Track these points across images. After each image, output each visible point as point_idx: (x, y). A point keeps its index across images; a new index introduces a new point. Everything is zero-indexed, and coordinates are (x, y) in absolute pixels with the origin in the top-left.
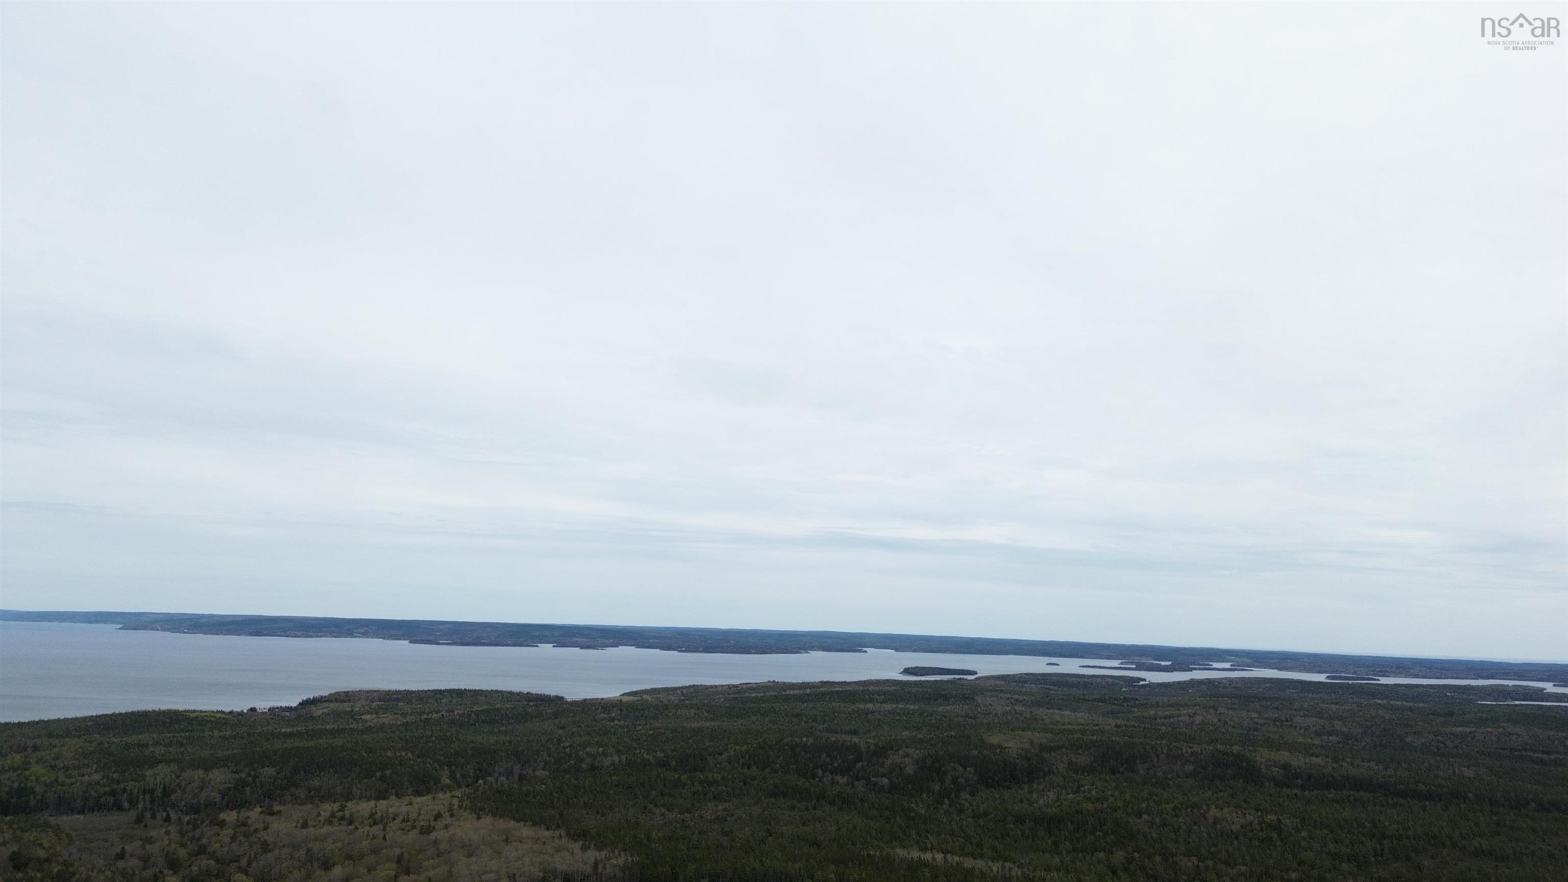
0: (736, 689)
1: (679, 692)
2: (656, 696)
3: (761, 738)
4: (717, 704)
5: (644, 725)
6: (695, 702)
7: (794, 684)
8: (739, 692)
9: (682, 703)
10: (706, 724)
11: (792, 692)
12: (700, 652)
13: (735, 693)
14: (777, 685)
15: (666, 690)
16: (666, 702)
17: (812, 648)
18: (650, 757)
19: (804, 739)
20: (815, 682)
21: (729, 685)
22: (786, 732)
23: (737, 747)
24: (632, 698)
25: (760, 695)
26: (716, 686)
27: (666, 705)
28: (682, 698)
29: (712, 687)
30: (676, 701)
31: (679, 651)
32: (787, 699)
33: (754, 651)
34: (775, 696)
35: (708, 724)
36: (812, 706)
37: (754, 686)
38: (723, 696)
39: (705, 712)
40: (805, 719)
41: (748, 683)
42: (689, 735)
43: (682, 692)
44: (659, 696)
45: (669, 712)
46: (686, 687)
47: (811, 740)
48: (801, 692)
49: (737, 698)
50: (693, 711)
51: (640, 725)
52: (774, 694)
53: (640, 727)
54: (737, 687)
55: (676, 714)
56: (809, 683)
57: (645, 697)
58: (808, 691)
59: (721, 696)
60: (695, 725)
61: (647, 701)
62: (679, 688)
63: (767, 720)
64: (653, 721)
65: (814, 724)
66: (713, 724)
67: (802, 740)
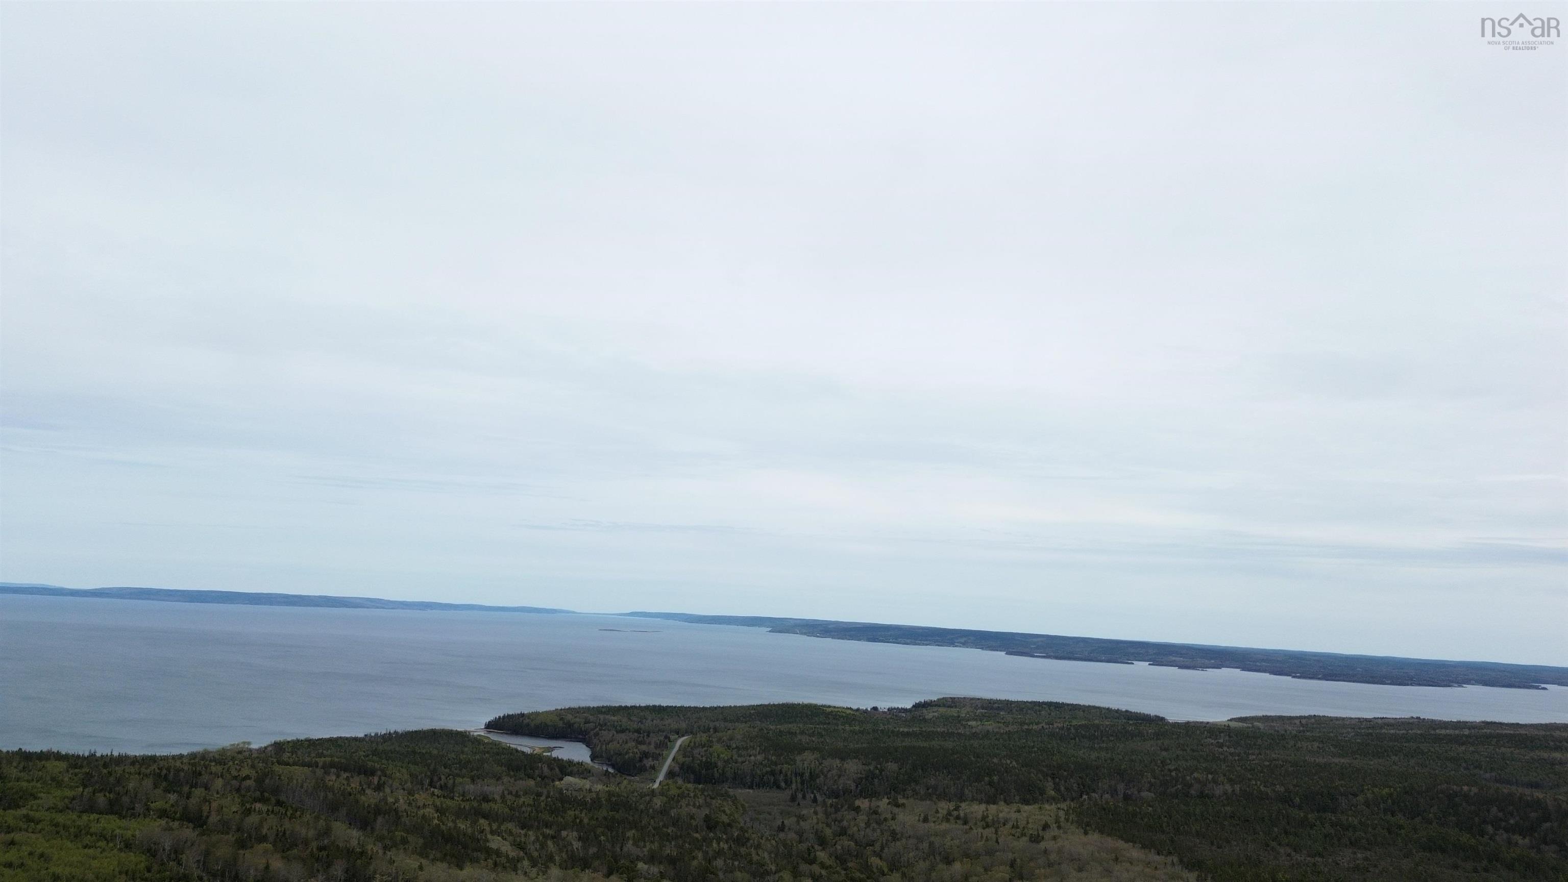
2: (1269, 724)
5: (1258, 755)
6: (1318, 735)
8: (1373, 727)
11: (1443, 732)
12: (1319, 679)
13: (1368, 728)
15: (1281, 718)
16: (1283, 732)
17: (1468, 682)
19: (1465, 788)
20: (1476, 722)
21: (1359, 719)
24: (1241, 724)
25: (1402, 732)
28: (1301, 729)
29: (1337, 719)
30: (1295, 732)
31: (1294, 677)
32: (1438, 739)
33: (1389, 682)
34: (1421, 735)
35: (1336, 760)
37: (1393, 721)
38: (1353, 730)
39: (1330, 747)
40: (1464, 765)
42: (1313, 771)
43: (1300, 722)
44: (1272, 724)
45: (1287, 743)
46: (1305, 717)
47: (1475, 790)
48: (1457, 732)
49: (1371, 734)
50: (1316, 744)
51: (1253, 754)
52: (1419, 732)
53: (1254, 757)
54: (1371, 721)
56: (1467, 722)
57: (1256, 724)
58: (1467, 732)
59: (1350, 730)
62: (1297, 718)
63: (1412, 762)
64: (1268, 752)
65: (1477, 771)
66: (1342, 761)
67: (1462, 789)
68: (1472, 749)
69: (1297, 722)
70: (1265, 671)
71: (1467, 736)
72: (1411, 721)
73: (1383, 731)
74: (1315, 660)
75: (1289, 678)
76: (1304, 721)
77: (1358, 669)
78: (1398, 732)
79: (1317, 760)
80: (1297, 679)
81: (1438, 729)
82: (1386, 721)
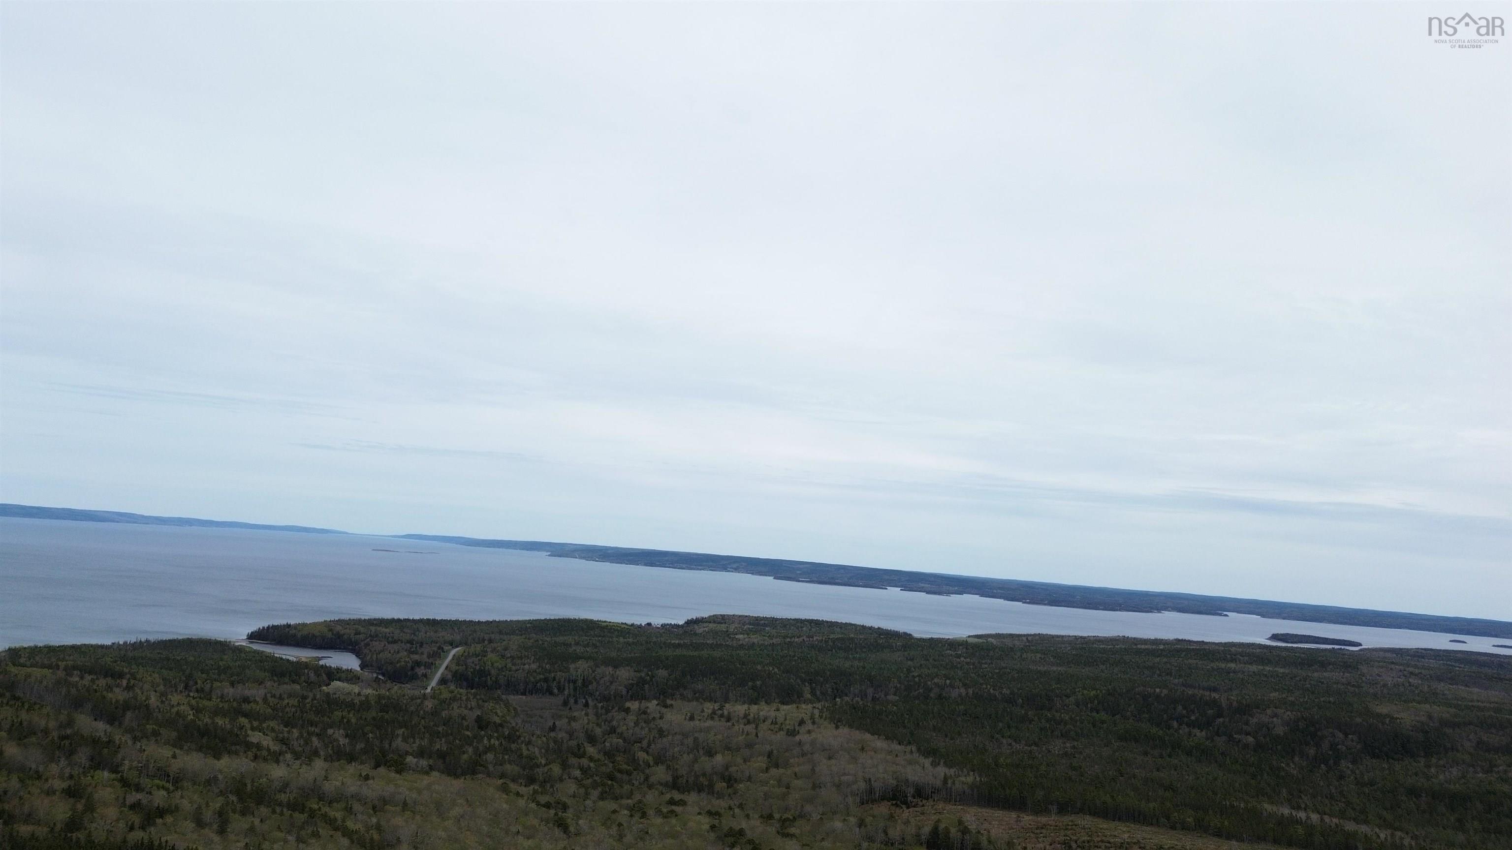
2: (1001, 640)
3: (1110, 685)
4: (1064, 652)
5: (990, 664)
6: (1041, 648)
7: (1147, 640)
8: (1087, 643)
9: (1028, 648)
11: (1143, 647)
12: (1045, 604)
13: (1083, 644)
14: (1128, 639)
15: (1011, 636)
16: (1012, 646)
17: (1166, 608)
18: (997, 693)
19: (1158, 690)
20: (1169, 639)
21: (1076, 636)
22: (1138, 682)
23: (1085, 692)
24: (976, 640)
25: (1109, 647)
26: (1063, 636)
27: (1011, 649)
28: (1027, 644)
29: (1058, 636)
30: (1022, 647)
31: (1023, 603)
32: (1139, 652)
33: (1102, 608)
34: (1125, 649)
35: (1055, 668)
38: (1070, 645)
39: (1051, 658)
40: (1158, 672)
42: (1035, 677)
44: (1004, 640)
45: (1015, 654)
46: (1031, 635)
47: (1165, 691)
48: (1154, 647)
49: (1084, 648)
50: (1039, 655)
51: (986, 663)
52: (1124, 647)
53: (986, 666)
54: (1085, 639)
55: (1021, 657)
56: (1162, 640)
57: (990, 639)
58: (1162, 647)
59: (1067, 645)
61: (992, 643)
62: (1024, 635)
63: (1116, 670)
64: (999, 661)
65: (1168, 678)
66: (1059, 669)
67: (1155, 691)
68: (1165, 660)
69: (1024, 639)
70: (1000, 598)
71: (1162, 650)
72: (1118, 638)
73: (1095, 646)
74: (1042, 589)
75: (1020, 603)
76: (1030, 638)
77: (1078, 597)
78: (1106, 647)
79: (1039, 668)
80: (1027, 605)
81: (1139, 644)
82: (1098, 638)
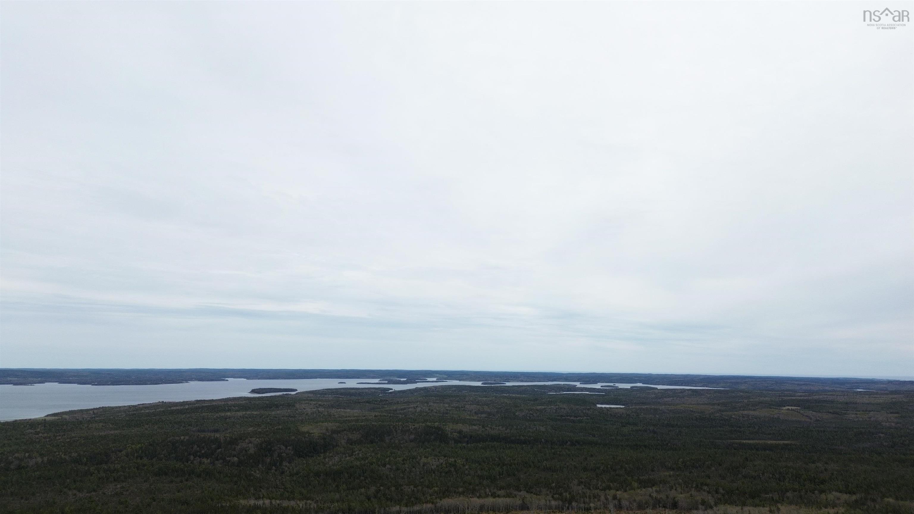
0: (134, 408)
1: (91, 412)
2: (73, 416)
3: (151, 439)
4: (120, 419)
5: (63, 436)
6: (103, 418)
7: (177, 403)
8: (137, 410)
9: (93, 419)
10: (111, 432)
11: (175, 408)
12: (108, 385)
13: (134, 411)
14: (165, 404)
15: (81, 411)
16: (81, 419)
17: (191, 380)
18: (67, 457)
20: (192, 401)
21: (129, 406)
22: (170, 434)
23: (133, 446)
24: (53, 418)
26: (120, 407)
27: (80, 421)
28: (93, 416)
29: (116, 407)
30: (89, 419)
31: (93, 385)
32: (172, 412)
33: (150, 383)
36: (189, 416)
37: (148, 405)
38: (125, 413)
39: (110, 425)
40: (183, 425)
41: (143, 404)
42: (97, 440)
43: (93, 412)
44: (75, 415)
45: (83, 426)
46: (97, 409)
47: (187, 438)
48: (182, 407)
49: (135, 414)
50: (101, 424)
51: (60, 436)
52: (162, 410)
54: (136, 407)
55: (88, 427)
56: (188, 402)
58: (187, 407)
59: (123, 413)
60: (103, 433)
61: (66, 419)
62: (91, 409)
63: (156, 427)
64: (70, 433)
65: (190, 427)
66: (116, 432)
67: (180, 438)
70: (74, 383)
72: (158, 404)
73: (143, 411)
74: (107, 374)
76: (95, 411)
77: (133, 377)
78: (150, 411)
79: (101, 434)
82: (145, 405)
